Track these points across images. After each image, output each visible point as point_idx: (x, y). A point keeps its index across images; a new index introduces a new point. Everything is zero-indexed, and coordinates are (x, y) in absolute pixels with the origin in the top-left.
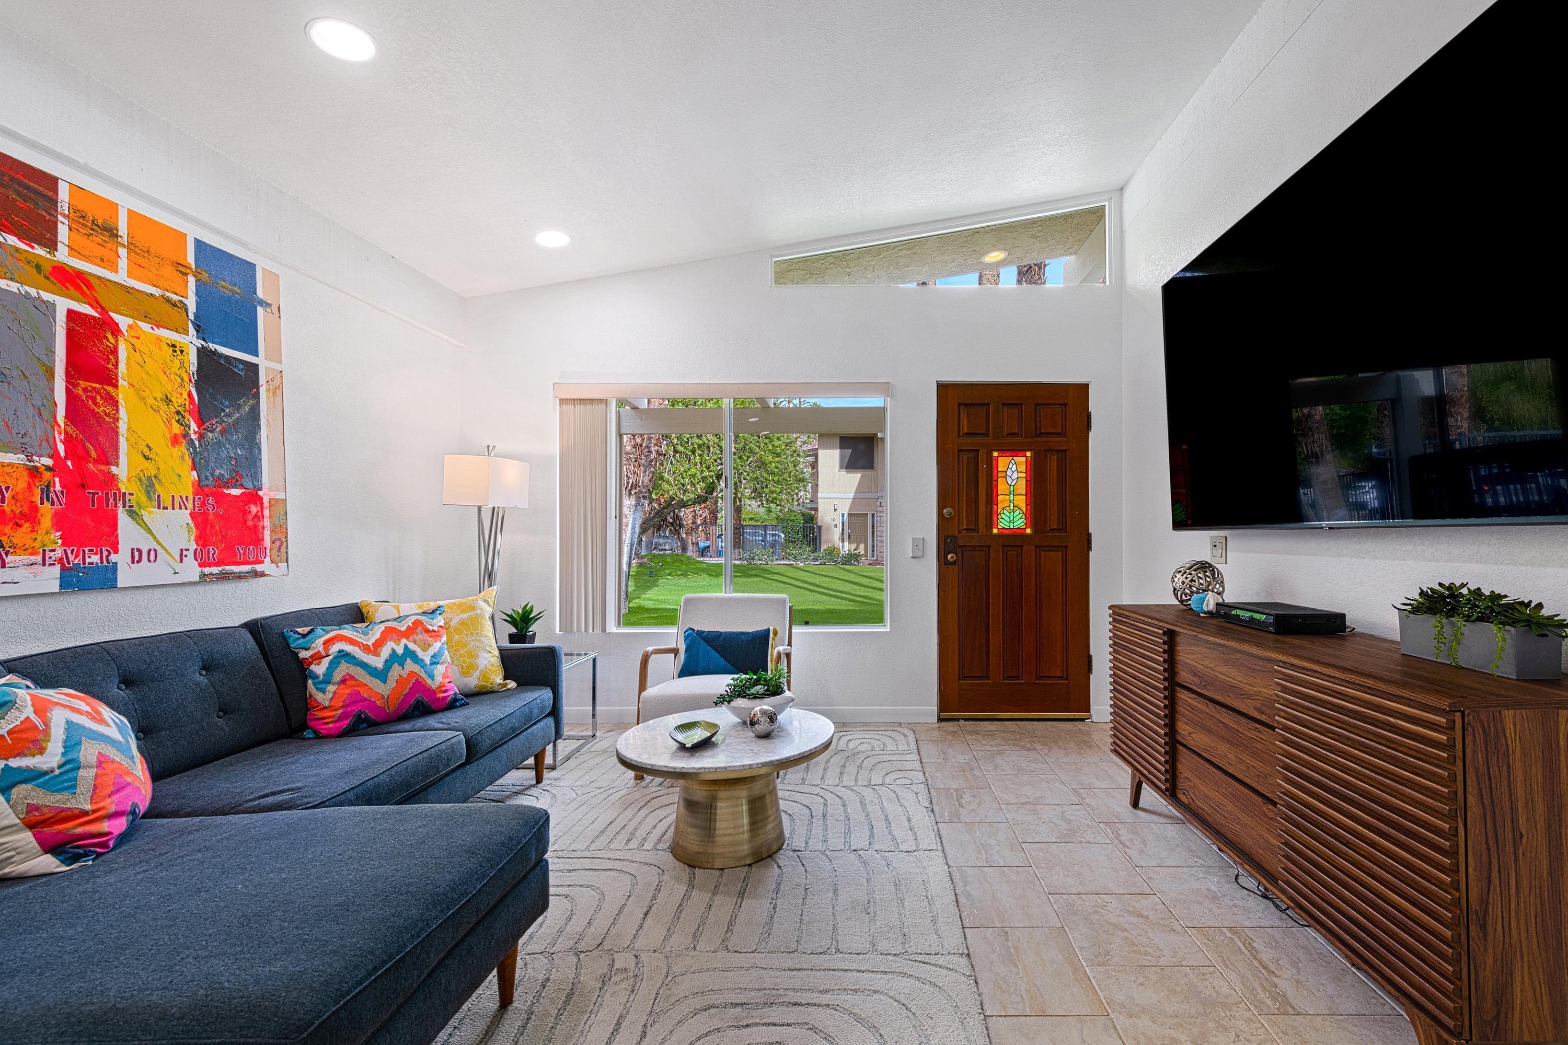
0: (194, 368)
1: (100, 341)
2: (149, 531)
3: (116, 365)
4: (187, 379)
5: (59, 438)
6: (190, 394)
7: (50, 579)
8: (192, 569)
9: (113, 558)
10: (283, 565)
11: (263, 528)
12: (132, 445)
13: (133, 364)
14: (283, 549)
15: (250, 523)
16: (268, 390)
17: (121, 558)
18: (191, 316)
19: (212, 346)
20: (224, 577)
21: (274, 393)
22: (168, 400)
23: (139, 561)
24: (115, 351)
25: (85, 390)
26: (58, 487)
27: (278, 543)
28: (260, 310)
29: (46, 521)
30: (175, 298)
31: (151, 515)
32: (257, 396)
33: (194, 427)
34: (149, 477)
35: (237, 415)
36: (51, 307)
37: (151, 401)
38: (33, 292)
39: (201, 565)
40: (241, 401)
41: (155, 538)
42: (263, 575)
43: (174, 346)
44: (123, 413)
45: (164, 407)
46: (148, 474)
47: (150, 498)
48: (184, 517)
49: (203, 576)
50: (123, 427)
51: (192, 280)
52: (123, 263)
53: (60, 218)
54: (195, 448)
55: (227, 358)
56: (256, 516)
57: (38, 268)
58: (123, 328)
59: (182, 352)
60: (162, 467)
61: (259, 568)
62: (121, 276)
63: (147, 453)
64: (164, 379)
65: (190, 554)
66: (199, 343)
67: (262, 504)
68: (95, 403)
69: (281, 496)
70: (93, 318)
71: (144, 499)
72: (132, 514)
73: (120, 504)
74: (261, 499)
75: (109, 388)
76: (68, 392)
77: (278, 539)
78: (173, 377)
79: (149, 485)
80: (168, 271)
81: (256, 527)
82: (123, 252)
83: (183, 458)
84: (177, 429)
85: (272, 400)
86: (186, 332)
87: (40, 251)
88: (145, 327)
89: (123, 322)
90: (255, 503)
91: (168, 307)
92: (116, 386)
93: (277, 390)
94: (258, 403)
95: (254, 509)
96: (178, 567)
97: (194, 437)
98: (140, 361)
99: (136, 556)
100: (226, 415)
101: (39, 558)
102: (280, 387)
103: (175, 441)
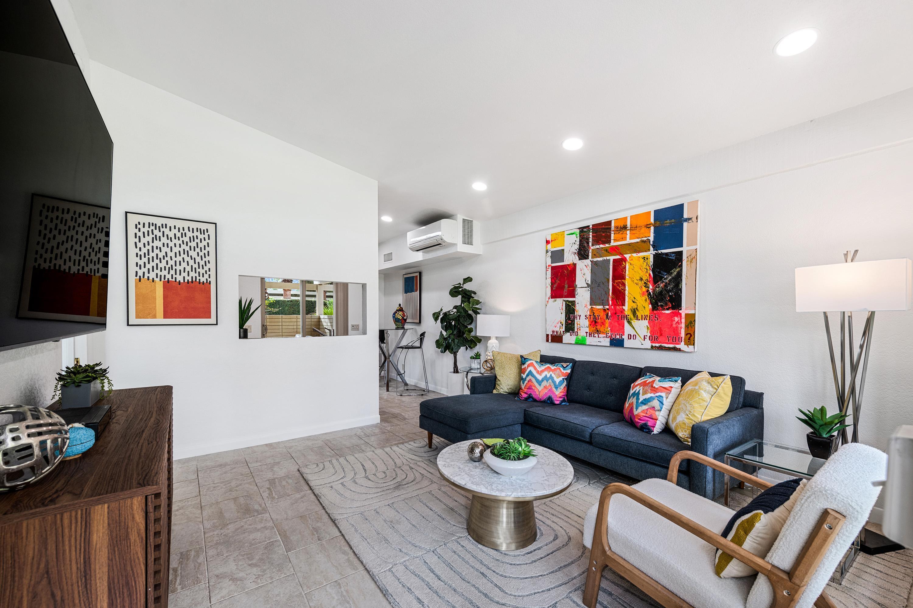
0: (652, 264)
1: (621, 266)
2: (634, 328)
3: (625, 273)
4: (649, 269)
5: (610, 299)
6: (650, 275)
7: (607, 342)
8: (648, 344)
9: (623, 337)
10: (691, 347)
11: (681, 328)
12: (629, 298)
13: (631, 270)
14: (692, 338)
15: (674, 326)
16: (688, 261)
17: (625, 337)
18: (651, 243)
19: (660, 252)
20: (661, 348)
21: (691, 262)
22: (641, 279)
23: (630, 339)
24: (625, 268)
25: (617, 283)
26: (610, 315)
27: (689, 336)
28: (685, 224)
29: (607, 325)
30: (645, 239)
31: (635, 322)
32: (681, 266)
33: (651, 287)
34: (634, 309)
35: (670, 278)
36: (609, 260)
37: (636, 281)
38: (605, 258)
39: (651, 343)
40: (673, 271)
41: (635, 331)
42: (679, 350)
43: (644, 258)
44: (627, 288)
45: (640, 282)
46: (634, 307)
47: (634, 316)
48: (646, 323)
49: (652, 347)
50: (627, 292)
51: (652, 228)
52: (628, 236)
53: (612, 232)
54: (651, 296)
55: (667, 254)
56: (678, 322)
57: (607, 250)
58: (628, 258)
59: (647, 259)
60: (638, 304)
61: (678, 346)
62: (628, 241)
63: (634, 300)
64: (640, 271)
65: (648, 338)
66: (654, 253)
67: (681, 316)
68: (619, 287)
69: (692, 312)
70: (619, 259)
71: (632, 316)
72: (629, 322)
73: (625, 319)
74: (680, 314)
75: (623, 280)
76: (613, 285)
77: (690, 334)
78: (643, 270)
79: (634, 312)
80: (644, 230)
81: (677, 327)
82: (628, 232)
83: (646, 300)
84: (644, 289)
85: (689, 265)
86: (649, 250)
87: (607, 245)
88: (634, 255)
89: (627, 256)
90: (677, 316)
91: (643, 244)
92: (625, 279)
93: (693, 259)
94: (681, 270)
95: (676, 319)
96: (643, 342)
97: (650, 291)
98: (633, 268)
99: (630, 337)
100: (665, 279)
101: (605, 335)
102: (695, 258)
103: (643, 294)
